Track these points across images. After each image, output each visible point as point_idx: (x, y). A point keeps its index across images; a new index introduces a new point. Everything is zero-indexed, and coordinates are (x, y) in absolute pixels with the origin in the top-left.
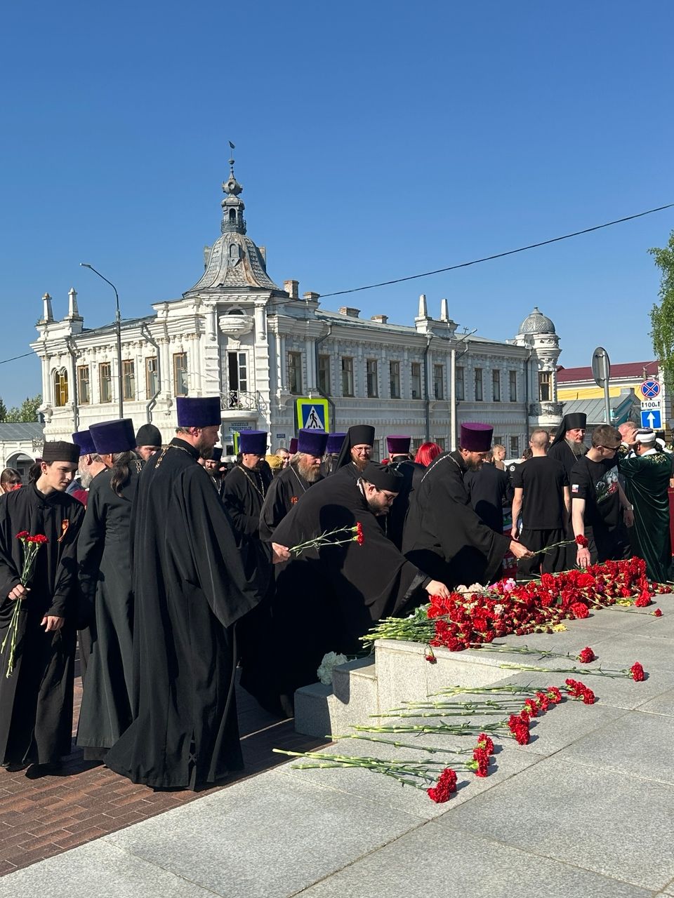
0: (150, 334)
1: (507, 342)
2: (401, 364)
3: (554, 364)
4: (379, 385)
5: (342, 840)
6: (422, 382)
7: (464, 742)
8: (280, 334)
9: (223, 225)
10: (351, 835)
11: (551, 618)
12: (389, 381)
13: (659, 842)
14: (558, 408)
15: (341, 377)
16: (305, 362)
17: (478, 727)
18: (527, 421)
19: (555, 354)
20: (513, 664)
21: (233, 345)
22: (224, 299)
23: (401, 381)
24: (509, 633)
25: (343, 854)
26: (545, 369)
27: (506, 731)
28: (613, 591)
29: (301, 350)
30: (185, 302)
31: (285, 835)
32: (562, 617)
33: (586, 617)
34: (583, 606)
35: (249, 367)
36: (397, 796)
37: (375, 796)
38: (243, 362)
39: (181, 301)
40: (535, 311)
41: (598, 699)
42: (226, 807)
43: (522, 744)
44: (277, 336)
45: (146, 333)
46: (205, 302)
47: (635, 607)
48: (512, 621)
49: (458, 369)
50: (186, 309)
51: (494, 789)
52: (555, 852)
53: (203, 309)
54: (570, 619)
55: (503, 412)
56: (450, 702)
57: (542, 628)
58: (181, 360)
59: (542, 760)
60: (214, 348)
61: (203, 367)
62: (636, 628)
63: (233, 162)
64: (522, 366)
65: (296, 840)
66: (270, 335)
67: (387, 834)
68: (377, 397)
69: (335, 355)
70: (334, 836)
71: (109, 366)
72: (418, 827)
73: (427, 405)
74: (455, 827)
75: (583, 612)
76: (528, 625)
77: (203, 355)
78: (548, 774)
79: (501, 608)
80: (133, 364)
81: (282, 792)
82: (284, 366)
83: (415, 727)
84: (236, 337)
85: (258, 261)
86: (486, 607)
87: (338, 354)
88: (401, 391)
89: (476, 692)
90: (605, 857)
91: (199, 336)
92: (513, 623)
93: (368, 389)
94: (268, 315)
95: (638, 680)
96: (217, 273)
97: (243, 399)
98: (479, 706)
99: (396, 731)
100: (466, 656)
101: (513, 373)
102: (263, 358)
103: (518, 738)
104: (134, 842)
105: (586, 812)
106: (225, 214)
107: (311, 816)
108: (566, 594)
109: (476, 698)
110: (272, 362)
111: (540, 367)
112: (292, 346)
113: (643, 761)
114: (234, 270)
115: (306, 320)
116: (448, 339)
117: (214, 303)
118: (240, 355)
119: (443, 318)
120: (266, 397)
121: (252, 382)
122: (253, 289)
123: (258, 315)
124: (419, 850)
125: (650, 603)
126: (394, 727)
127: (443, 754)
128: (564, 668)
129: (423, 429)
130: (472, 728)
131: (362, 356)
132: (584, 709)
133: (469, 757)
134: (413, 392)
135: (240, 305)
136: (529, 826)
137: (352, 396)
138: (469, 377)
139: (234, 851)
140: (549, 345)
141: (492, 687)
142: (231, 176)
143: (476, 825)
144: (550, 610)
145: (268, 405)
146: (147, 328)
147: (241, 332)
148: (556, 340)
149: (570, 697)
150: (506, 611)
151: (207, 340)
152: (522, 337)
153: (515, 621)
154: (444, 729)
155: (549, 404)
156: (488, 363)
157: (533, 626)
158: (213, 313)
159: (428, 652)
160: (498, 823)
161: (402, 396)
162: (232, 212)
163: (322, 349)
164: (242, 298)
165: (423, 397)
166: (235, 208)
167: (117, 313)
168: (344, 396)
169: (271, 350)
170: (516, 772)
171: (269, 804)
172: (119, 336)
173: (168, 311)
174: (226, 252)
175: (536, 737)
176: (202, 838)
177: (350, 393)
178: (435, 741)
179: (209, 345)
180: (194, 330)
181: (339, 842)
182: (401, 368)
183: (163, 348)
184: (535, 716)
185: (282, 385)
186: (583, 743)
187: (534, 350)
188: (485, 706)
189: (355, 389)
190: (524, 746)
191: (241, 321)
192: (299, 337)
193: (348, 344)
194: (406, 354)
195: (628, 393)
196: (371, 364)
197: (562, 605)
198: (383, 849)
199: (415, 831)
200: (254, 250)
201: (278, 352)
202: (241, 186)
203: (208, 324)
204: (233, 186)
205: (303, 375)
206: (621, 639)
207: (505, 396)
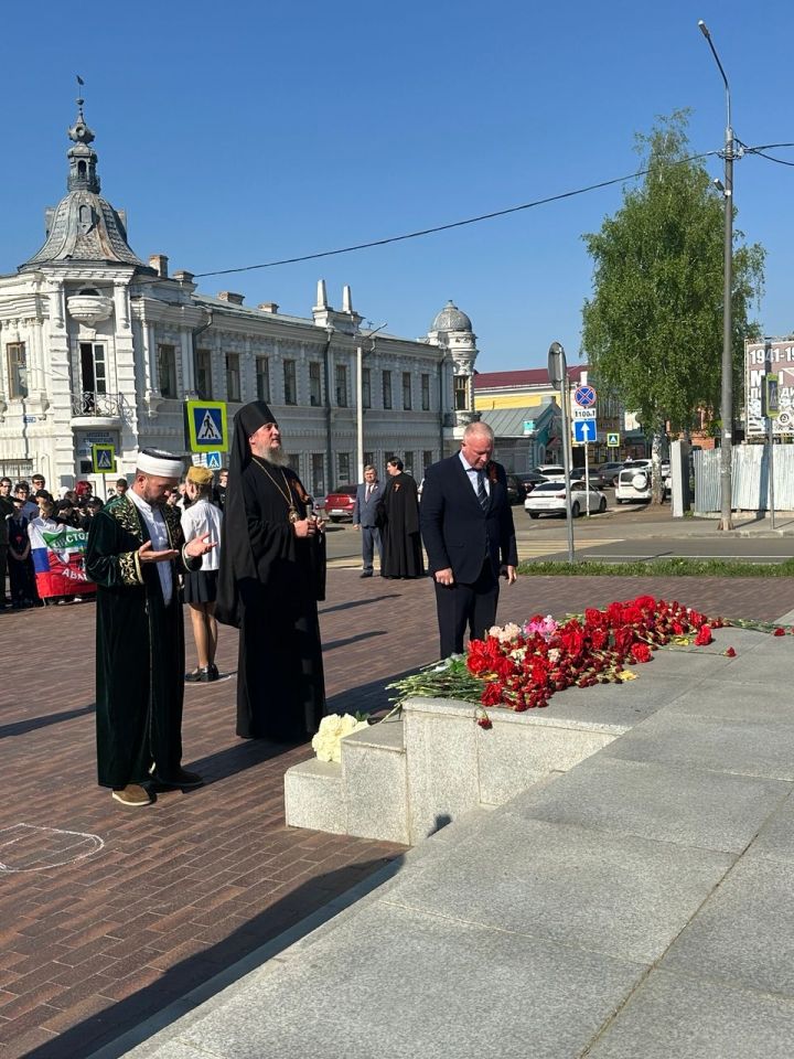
1: (418, 340)
2: (296, 364)
3: (471, 367)
4: (271, 388)
5: (549, 1011)
6: (323, 386)
8: (147, 322)
9: (70, 180)
10: (557, 1000)
11: (609, 663)
12: (283, 382)
15: (225, 378)
16: (181, 358)
18: (442, 433)
19: (472, 356)
21: (86, 334)
22: (73, 275)
23: (297, 384)
24: (571, 686)
26: (461, 373)
28: (664, 626)
29: (174, 343)
30: (21, 278)
31: (459, 1009)
32: (620, 662)
33: (648, 660)
34: (641, 646)
35: (109, 362)
36: (581, 930)
37: (550, 934)
38: (100, 356)
39: (16, 276)
40: (449, 305)
44: (144, 324)
46: (49, 278)
47: (696, 646)
48: (570, 669)
49: (365, 371)
50: (25, 286)
51: (704, 909)
53: (45, 288)
54: (630, 663)
55: (415, 423)
57: (609, 677)
58: (17, 352)
59: (736, 861)
60: (62, 336)
61: (48, 362)
62: (718, 672)
63: (81, 102)
64: (435, 369)
66: (135, 323)
67: (607, 994)
69: (217, 350)
70: (533, 1003)
72: (643, 979)
73: (328, 413)
74: (693, 974)
75: (644, 655)
76: (588, 674)
77: (47, 347)
78: (761, 881)
79: (555, 654)
81: (412, 937)
82: (154, 365)
84: (91, 324)
85: (115, 227)
87: (221, 349)
88: (298, 396)
91: (41, 321)
92: (572, 672)
93: (259, 393)
94: (131, 298)
96: (63, 242)
97: (101, 403)
100: (533, 717)
101: (425, 377)
102: (126, 351)
104: (231, 1041)
106: (72, 167)
107: (478, 973)
108: (620, 633)
110: (138, 356)
111: (455, 370)
112: (163, 337)
114: (86, 239)
115: (180, 305)
116: (352, 335)
117: (61, 279)
118: (96, 347)
119: (346, 309)
120: (131, 401)
121: (113, 381)
122: (110, 264)
123: (119, 296)
124: (671, 1018)
125: (711, 641)
129: (323, 443)
131: (250, 352)
134: (312, 398)
135: (95, 283)
137: (239, 401)
138: (376, 381)
140: (465, 345)
142: (80, 120)
143: (720, 968)
145: (134, 411)
147: (97, 319)
148: (473, 339)
151: (52, 326)
152: (435, 334)
153: (573, 669)
155: (466, 414)
156: (397, 365)
157: (594, 675)
158: (60, 292)
159: (480, 714)
160: (748, 963)
161: (298, 402)
162: (82, 166)
163: (201, 342)
164: (98, 274)
165: (323, 403)
166: (85, 160)
168: (229, 401)
169: (137, 341)
170: (717, 881)
174: (75, 215)
176: (335, 1024)
177: (237, 398)
179: (54, 334)
180: (34, 314)
181: (547, 1015)
182: (297, 368)
185: (152, 385)
186: (772, 833)
187: (448, 350)
189: (243, 392)
191: (97, 303)
192: (171, 326)
193: (233, 336)
194: (303, 351)
195: (549, 402)
196: (261, 362)
197: (616, 647)
198: (616, 1020)
199: (643, 986)
200: (111, 214)
201: (146, 344)
202: (93, 133)
203: (53, 307)
204: (82, 133)
205: (178, 374)
206: (709, 688)
207: (417, 404)
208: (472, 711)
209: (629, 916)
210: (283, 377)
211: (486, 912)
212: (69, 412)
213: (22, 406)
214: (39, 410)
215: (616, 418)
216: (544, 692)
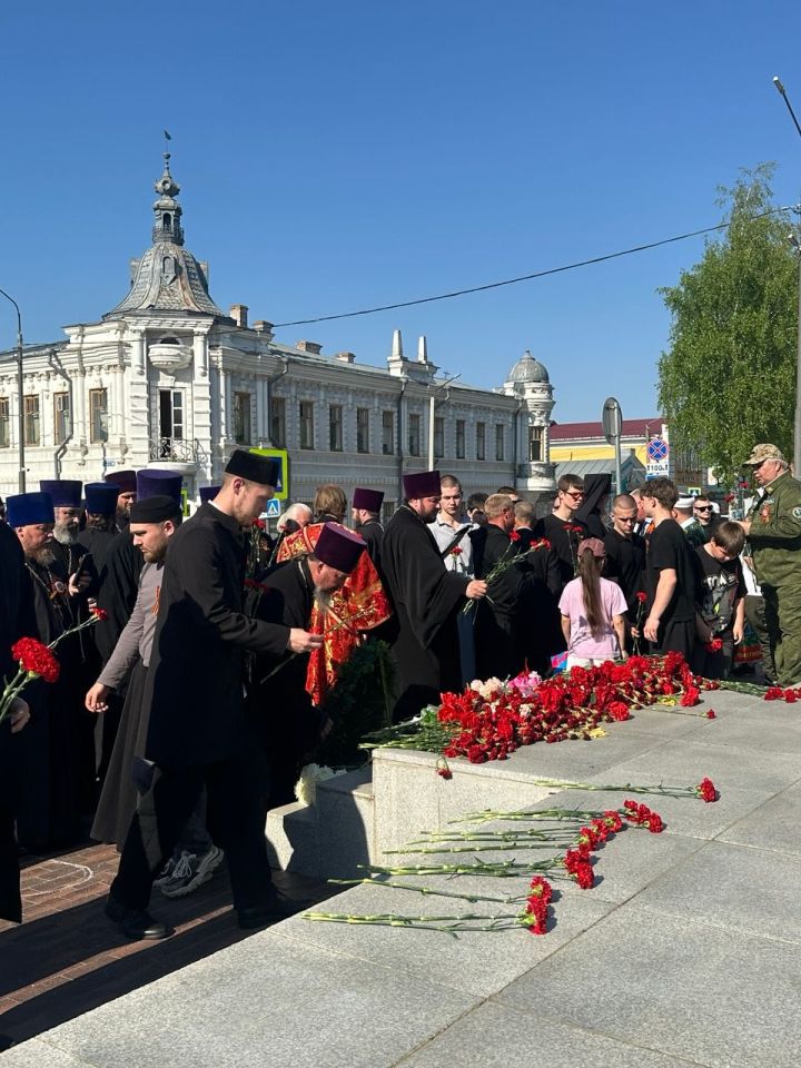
0: (60, 363)
1: (494, 391)
2: (370, 412)
3: (547, 417)
4: (344, 436)
5: (374, 1032)
6: (395, 435)
7: (511, 887)
8: (225, 370)
9: (155, 232)
10: (386, 1023)
11: (585, 720)
12: (356, 431)
13: (789, 1023)
14: (550, 470)
15: (298, 425)
16: (256, 406)
17: (526, 866)
19: (548, 407)
20: (551, 780)
21: (165, 382)
22: (155, 324)
23: (371, 433)
24: (538, 740)
25: (379, 1053)
26: (536, 424)
27: (560, 870)
28: (653, 687)
29: (250, 391)
30: (105, 326)
32: (598, 719)
33: (626, 719)
34: (622, 705)
35: (186, 409)
36: (438, 964)
37: (408, 966)
38: (178, 403)
39: (100, 324)
40: (526, 356)
41: (665, 826)
42: (208, 985)
43: (585, 888)
44: (221, 373)
45: (55, 363)
47: (680, 707)
48: (541, 724)
49: (437, 420)
50: (108, 334)
51: (561, 952)
52: (660, 1040)
53: (128, 336)
54: (607, 721)
55: (488, 473)
56: (482, 831)
57: (577, 734)
58: (100, 397)
59: (614, 910)
60: (143, 384)
61: (128, 408)
62: (690, 733)
63: (168, 157)
64: (510, 419)
65: (311, 1033)
66: (212, 371)
67: (433, 1021)
68: (341, 450)
69: (292, 398)
70: (363, 1026)
71: (7, 403)
72: (473, 1009)
73: (400, 462)
74: (522, 1007)
75: (623, 713)
76: (559, 730)
77: (129, 392)
78: (627, 930)
79: (528, 709)
80: (37, 400)
81: (282, 963)
82: (229, 410)
83: (445, 867)
84: (170, 372)
85: (196, 277)
86: (509, 707)
87: (296, 397)
88: (370, 444)
89: (513, 817)
90: (726, 1047)
91: (123, 368)
92: (542, 727)
93: (331, 441)
94: (210, 347)
95: (709, 801)
96: (146, 292)
97: (177, 448)
98: (520, 837)
99: (420, 872)
100: (489, 769)
101: (499, 427)
102: (204, 399)
103: (578, 881)
104: (85, 1041)
105: (686, 983)
106: (158, 220)
107: (326, 997)
108: (601, 690)
109: (515, 826)
110: (214, 403)
111: (530, 421)
112: (239, 385)
113: (741, 910)
114: (168, 289)
115: (257, 354)
116: (426, 385)
117: (143, 328)
118: (175, 394)
119: (421, 358)
120: (206, 446)
121: (189, 427)
122: (191, 313)
123: (198, 345)
124: (481, 1044)
125: (698, 702)
126: (418, 866)
127: (485, 903)
128: (614, 786)
129: (395, 491)
130: (518, 866)
131: (325, 401)
132: (651, 839)
133: (521, 907)
134: (385, 446)
135: (175, 332)
136: (617, 1005)
137: (312, 448)
138: (450, 430)
139: (228, 1051)
140: (542, 396)
141: (533, 810)
142: (166, 174)
143: (549, 1004)
144: (583, 710)
145: (209, 456)
146: (56, 357)
147: (177, 366)
148: (550, 389)
149: (630, 823)
150: (534, 712)
151: (133, 373)
152: (511, 385)
153: (544, 725)
154: (482, 870)
155: (541, 465)
156: (471, 415)
157: (565, 731)
158: (142, 341)
159: (441, 764)
160: (576, 1001)
161: (371, 450)
162: (167, 218)
163: (276, 390)
164: (179, 324)
165: (395, 452)
166: (171, 213)
167: (18, 336)
168: (302, 448)
169: (214, 389)
170: (585, 927)
171: (267, 980)
172: (21, 364)
173: (83, 336)
174: (159, 266)
175: (602, 879)
176: (180, 1033)
177: (309, 445)
178: (473, 886)
179: (135, 381)
180: (116, 361)
181: (371, 1035)
182: (370, 417)
183: (77, 381)
184: (594, 850)
185: (227, 432)
186: (660, 886)
187: (524, 401)
188: (528, 837)
189: (315, 440)
190: (588, 890)
191: (177, 352)
192: (248, 375)
193: (307, 385)
194: (376, 400)
195: (629, 455)
196: (335, 411)
197: (597, 704)
198: (430, 1043)
199: (469, 1015)
200: (193, 265)
201: (222, 392)
202: (178, 186)
203: (135, 355)
204: (168, 186)
205: (252, 423)
206: (673, 747)
207: (490, 454)
208: (434, 761)
209: (488, 954)
210: (356, 426)
211: (360, 945)
212: (147, 456)
213: (102, 451)
214: (118, 454)
215: (699, 472)
216: (508, 746)
